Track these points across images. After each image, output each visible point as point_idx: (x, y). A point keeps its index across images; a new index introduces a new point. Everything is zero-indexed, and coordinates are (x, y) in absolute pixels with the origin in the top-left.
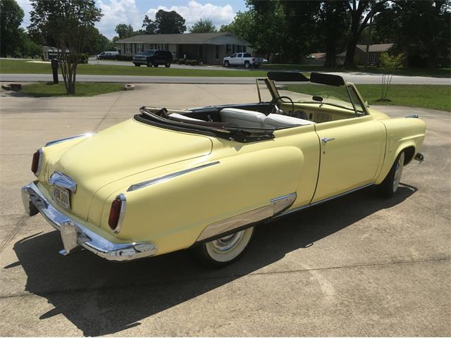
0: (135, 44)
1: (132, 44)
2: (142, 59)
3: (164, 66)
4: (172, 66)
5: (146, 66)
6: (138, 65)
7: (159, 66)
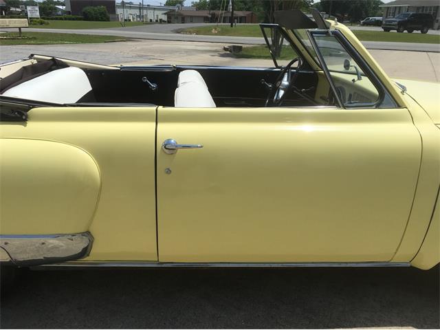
0: (400, 7)
1: (396, 7)
2: (393, 23)
3: (419, 32)
4: (430, 32)
5: (396, 31)
6: (387, 30)
7: (415, 32)
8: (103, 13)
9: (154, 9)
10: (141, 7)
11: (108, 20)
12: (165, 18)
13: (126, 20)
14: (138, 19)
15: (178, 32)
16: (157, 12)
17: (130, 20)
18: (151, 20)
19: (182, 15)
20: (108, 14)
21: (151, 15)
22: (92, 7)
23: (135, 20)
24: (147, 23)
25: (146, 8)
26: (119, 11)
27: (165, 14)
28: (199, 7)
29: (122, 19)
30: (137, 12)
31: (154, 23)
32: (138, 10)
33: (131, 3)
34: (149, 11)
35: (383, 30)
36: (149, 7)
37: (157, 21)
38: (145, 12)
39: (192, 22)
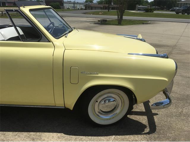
2: (180, 10)
8: (58, 6)
9: (80, 4)
10: (74, 3)
11: (60, 8)
12: (84, 8)
13: (68, 9)
14: (73, 8)
15: (85, 13)
16: (81, 5)
17: (69, 9)
18: (78, 9)
19: (91, 6)
20: (60, 6)
21: (78, 7)
22: (54, 3)
23: (72, 9)
24: (77, 10)
25: (76, 4)
26: (65, 5)
27: (84, 6)
28: (99, 3)
29: (66, 8)
30: (72, 5)
31: (80, 10)
32: (73, 4)
33: (70, 1)
34: (78, 5)
35: (176, 13)
36: (78, 3)
37: (81, 9)
38: (76, 5)
39: (95, 9)
